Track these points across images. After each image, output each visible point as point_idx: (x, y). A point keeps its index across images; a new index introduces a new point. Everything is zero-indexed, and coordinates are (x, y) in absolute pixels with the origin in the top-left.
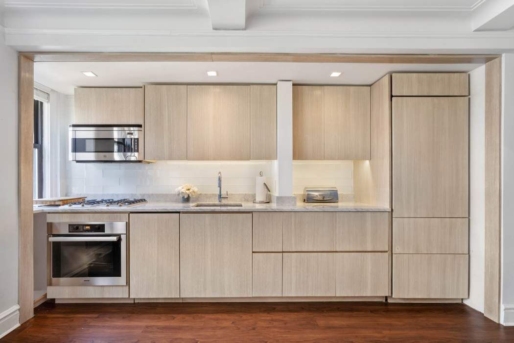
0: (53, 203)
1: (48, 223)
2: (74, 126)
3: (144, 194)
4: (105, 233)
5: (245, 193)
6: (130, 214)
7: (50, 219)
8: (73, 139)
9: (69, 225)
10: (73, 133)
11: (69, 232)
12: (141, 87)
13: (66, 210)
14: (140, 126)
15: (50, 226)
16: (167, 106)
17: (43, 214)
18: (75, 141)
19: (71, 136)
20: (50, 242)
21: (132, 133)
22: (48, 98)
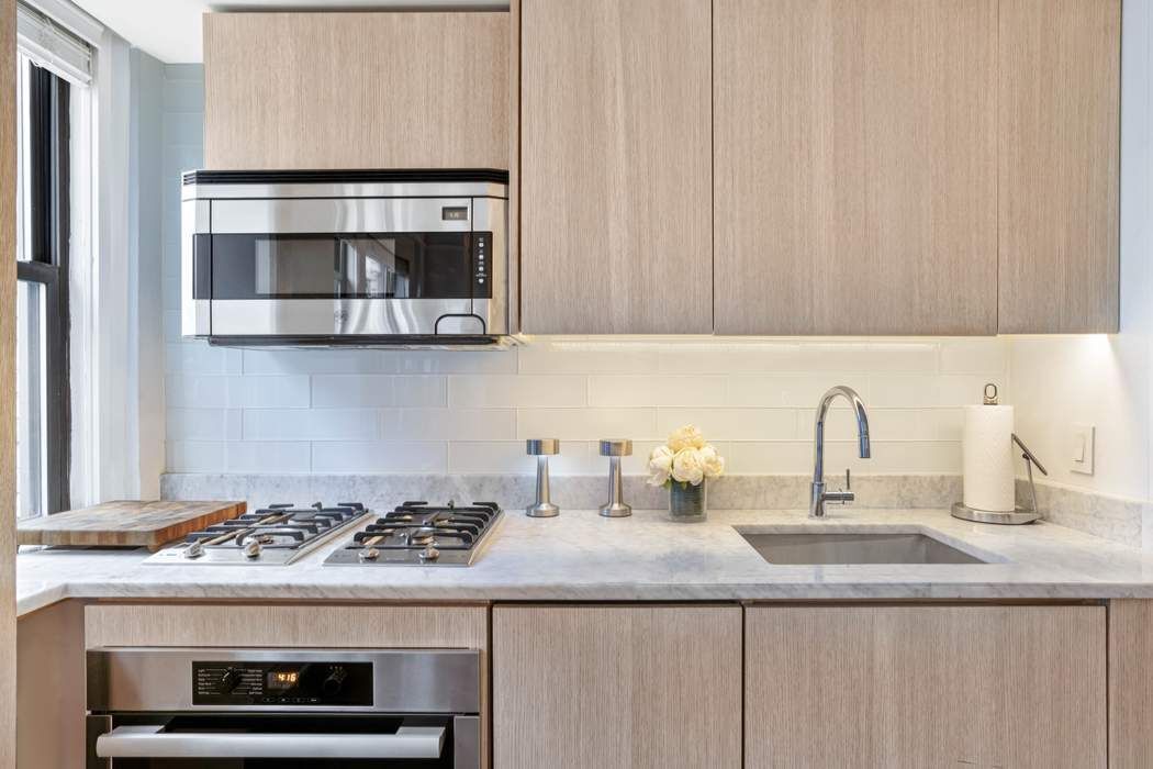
0: (114, 542)
1: (90, 654)
2: (206, 178)
3: (483, 479)
4: (376, 708)
5: (901, 474)
6: (496, 610)
7: (101, 632)
8: (200, 236)
9: (197, 666)
10: (198, 209)
11: (197, 700)
12: (506, 9)
13: (179, 587)
14: (500, 177)
15: (100, 667)
16: (619, 88)
17: (67, 609)
18: (208, 244)
19: (191, 222)
20: (105, 760)
21: (464, 209)
22: (90, 67)
